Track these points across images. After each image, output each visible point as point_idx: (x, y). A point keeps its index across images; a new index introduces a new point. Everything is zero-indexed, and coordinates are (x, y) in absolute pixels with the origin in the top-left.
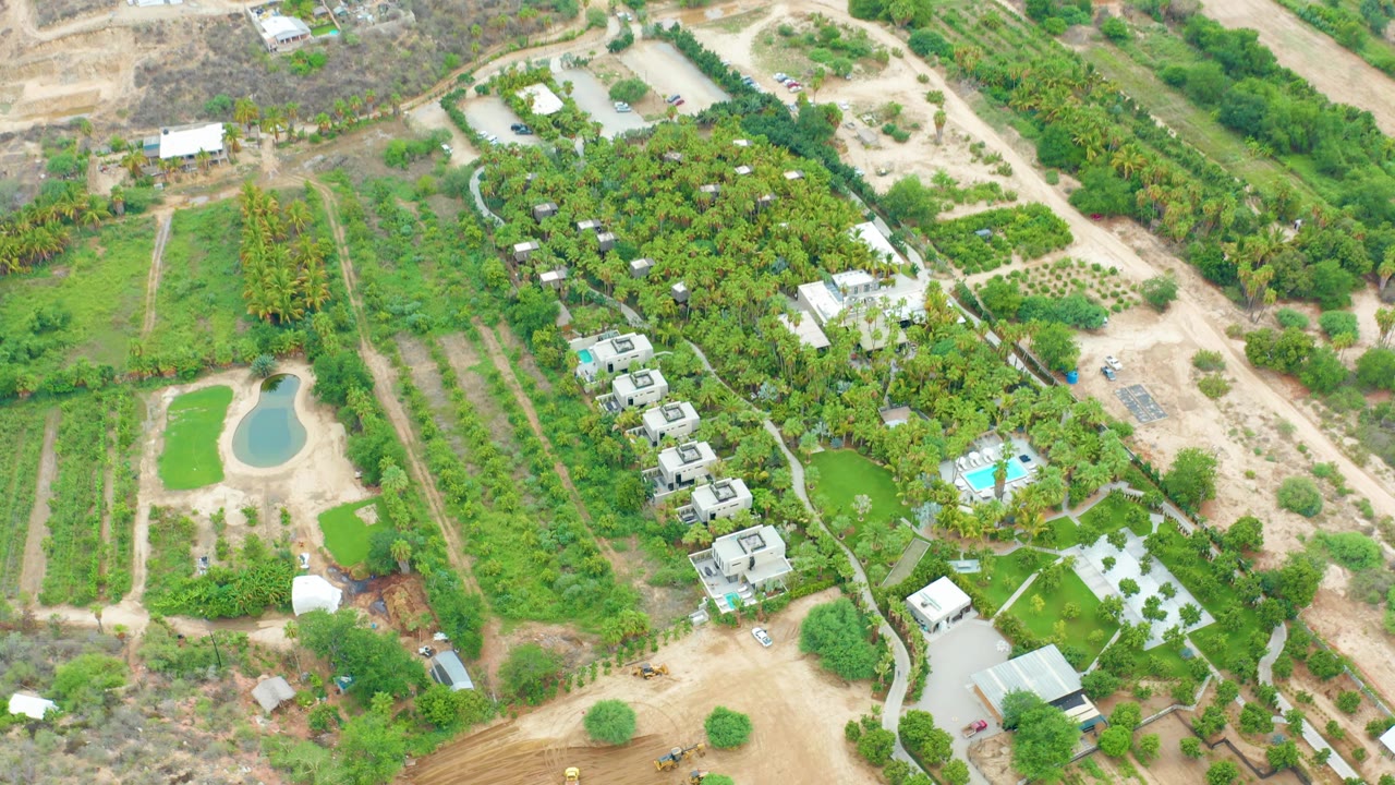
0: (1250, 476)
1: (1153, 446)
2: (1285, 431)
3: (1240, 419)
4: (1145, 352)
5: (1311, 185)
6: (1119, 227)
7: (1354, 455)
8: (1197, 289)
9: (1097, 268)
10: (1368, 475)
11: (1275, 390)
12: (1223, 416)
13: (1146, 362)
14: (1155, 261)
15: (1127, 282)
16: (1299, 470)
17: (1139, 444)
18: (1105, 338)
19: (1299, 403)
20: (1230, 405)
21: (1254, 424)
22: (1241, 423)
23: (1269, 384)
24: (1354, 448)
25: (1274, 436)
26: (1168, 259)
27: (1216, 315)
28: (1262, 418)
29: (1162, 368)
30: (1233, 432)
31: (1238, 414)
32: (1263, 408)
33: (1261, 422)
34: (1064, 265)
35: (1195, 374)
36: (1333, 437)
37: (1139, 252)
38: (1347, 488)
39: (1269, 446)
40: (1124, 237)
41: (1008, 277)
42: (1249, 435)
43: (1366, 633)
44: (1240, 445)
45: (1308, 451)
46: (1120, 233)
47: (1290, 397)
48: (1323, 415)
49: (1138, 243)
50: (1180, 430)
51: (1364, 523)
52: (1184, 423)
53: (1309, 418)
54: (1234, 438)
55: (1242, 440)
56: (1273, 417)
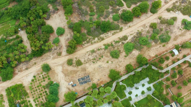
0: (108, 62)
1: (99, 80)
2: (93, 51)
3: (89, 60)
4: (65, 75)
5: (3, 23)
6: (17, 71)
7: (100, 40)
8: (43, 59)
9: (33, 80)
10: (106, 38)
11: (79, 50)
12: (88, 63)
13: (69, 76)
14: (31, 66)
15: (38, 74)
16: (105, 52)
17: (98, 83)
18: (60, 83)
19: (84, 46)
20: (85, 61)
21: (91, 57)
22: (90, 60)
23: (77, 51)
24: (99, 39)
25: (95, 54)
26: (31, 63)
27: (52, 57)
28: (89, 55)
29: (71, 73)
30: (94, 62)
31: (87, 60)
32: (86, 54)
33: (90, 56)
34: (31, 88)
35: (73, 66)
36: (95, 42)
37: (27, 69)
38: (110, 44)
39: (98, 56)
40: (21, 71)
41: (35, 102)
42: (94, 59)
43: (149, 51)
44: (98, 62)
45: (99, 48)
46: (19, 72)
47: (82, 48)
48: (88, 42)
49: (24, 69)
50: (93, 73)
51: (120, 43)
52: (90, 72)
53: (89, 46)
54: (96, 63)
55: (96, 61)
56: (88, 53)
